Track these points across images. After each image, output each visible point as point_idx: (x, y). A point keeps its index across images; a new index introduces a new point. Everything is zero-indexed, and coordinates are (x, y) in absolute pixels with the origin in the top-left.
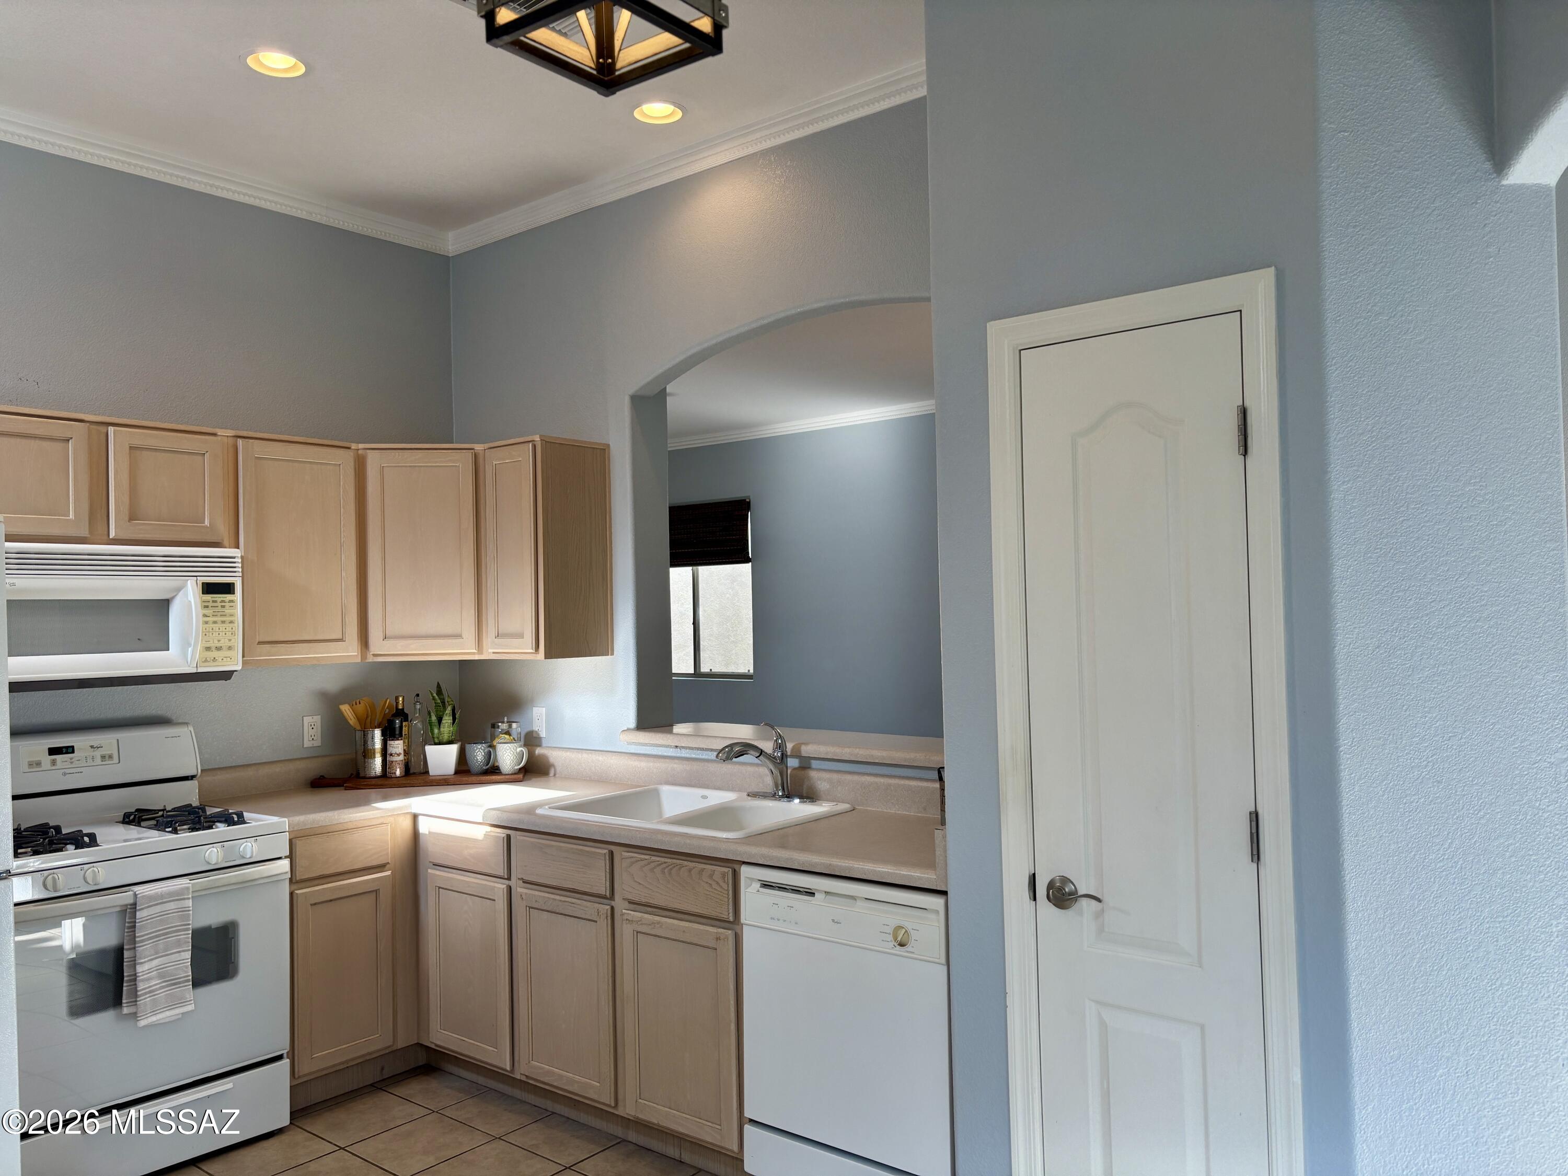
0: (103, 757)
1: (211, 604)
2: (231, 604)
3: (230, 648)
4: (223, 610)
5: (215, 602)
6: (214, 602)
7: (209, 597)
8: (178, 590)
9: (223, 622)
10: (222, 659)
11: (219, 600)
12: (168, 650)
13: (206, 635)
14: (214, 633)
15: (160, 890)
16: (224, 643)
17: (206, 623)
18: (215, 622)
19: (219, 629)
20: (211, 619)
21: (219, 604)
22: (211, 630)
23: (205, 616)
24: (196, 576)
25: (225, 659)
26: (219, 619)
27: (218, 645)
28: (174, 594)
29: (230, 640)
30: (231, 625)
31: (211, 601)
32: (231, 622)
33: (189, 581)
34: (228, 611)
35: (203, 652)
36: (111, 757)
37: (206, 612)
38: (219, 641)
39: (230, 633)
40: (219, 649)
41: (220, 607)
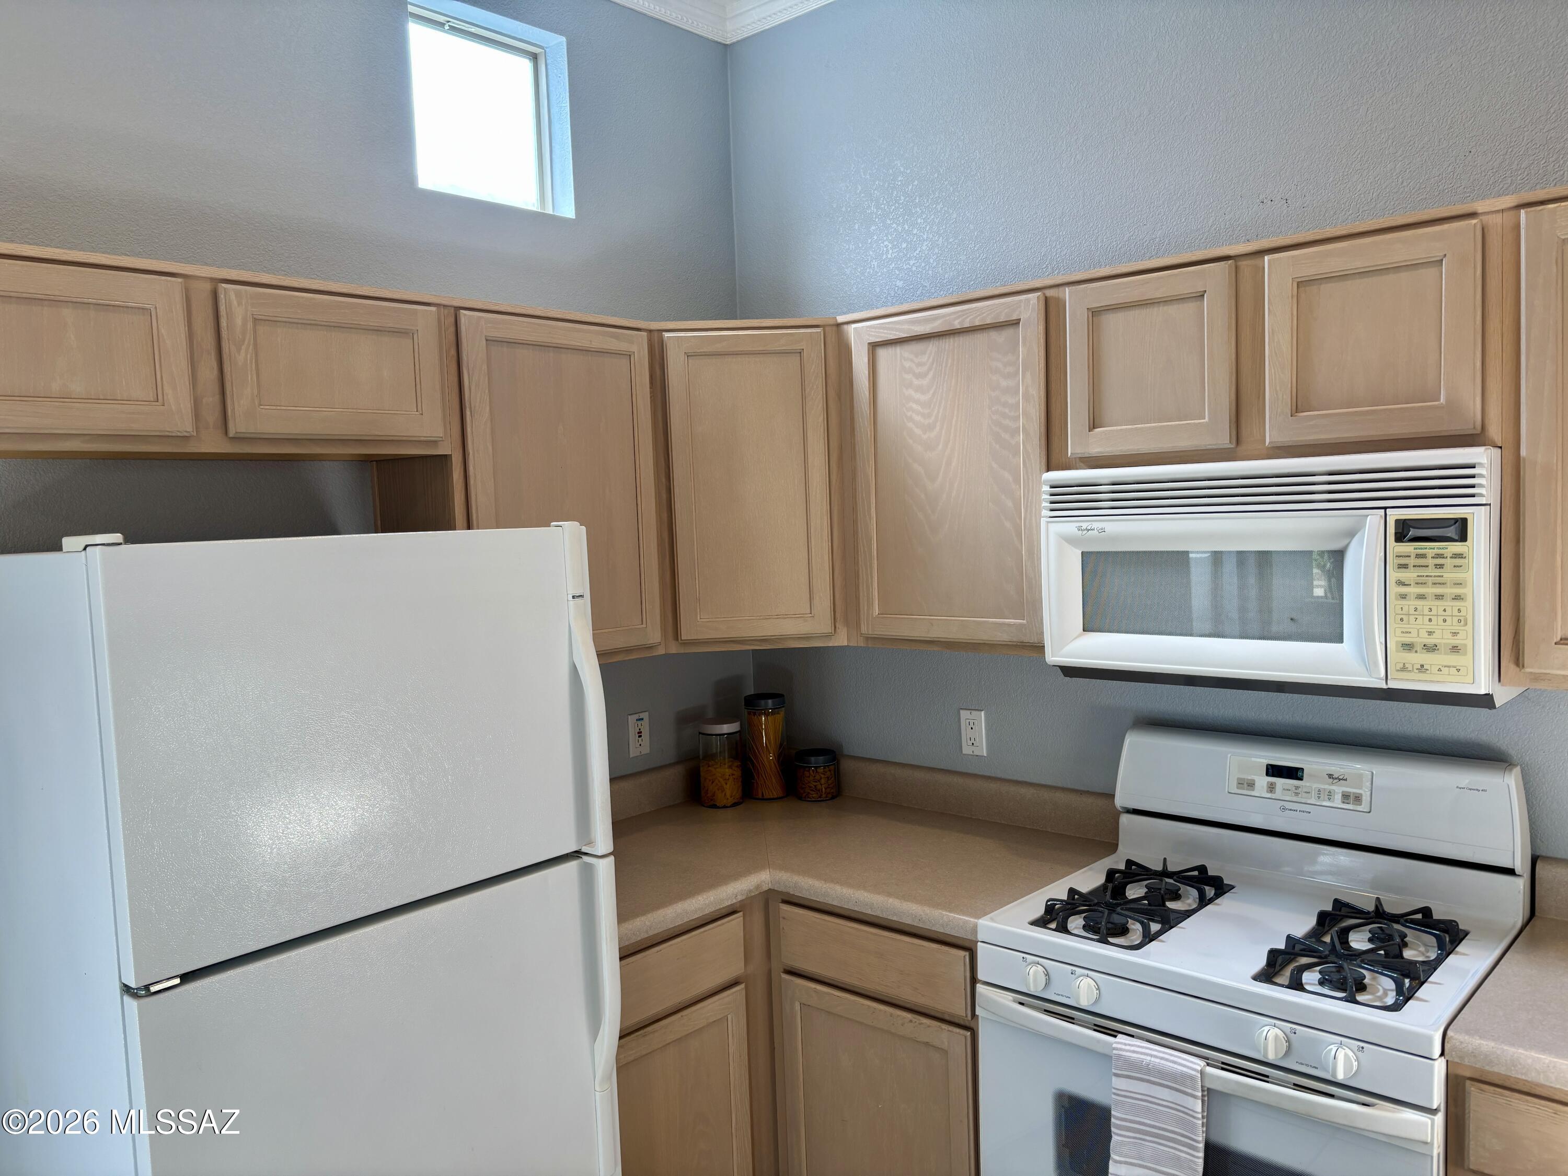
0: (1346, 797)
1: (1412, 561)
2: (1458, 561)
3: (1455, 649)
4: (1438, 572)
5: (1423, 556)
6: (1419, 556)
7: (1408, 548)
8: (1351, 534)
9: (1439, 597)
10: (1440, 670)
11: (1430, 553)
12: (1342, 642)
13: (1402, 620)
14: (1420, 618)
15: (1149, 1058)
16: (1442, 637)
17: (1403, 597)
18: (1421, 597)
19: (1431, 610)
20: (1413, 590)
21: (1431, 562)
22: (1412, 612)
23: (1400, 583)
24: (1385, 508)
25: (1445, 670)
26: (1430, 590)
27: (1431, 641)
28: (1346, 542)
29: (1455, 634)
30: (1458, 604)
31: (1413, 556)
32: (1457, 598)
33: (1369, 517)
34: (1449, 575)
35: (1397, 651)
36: (1358, 799)
37: (1404, 575)
38: (1430, 633)
39: (1456, 619)
40: (1431, 649)
41: (1431, 567)
